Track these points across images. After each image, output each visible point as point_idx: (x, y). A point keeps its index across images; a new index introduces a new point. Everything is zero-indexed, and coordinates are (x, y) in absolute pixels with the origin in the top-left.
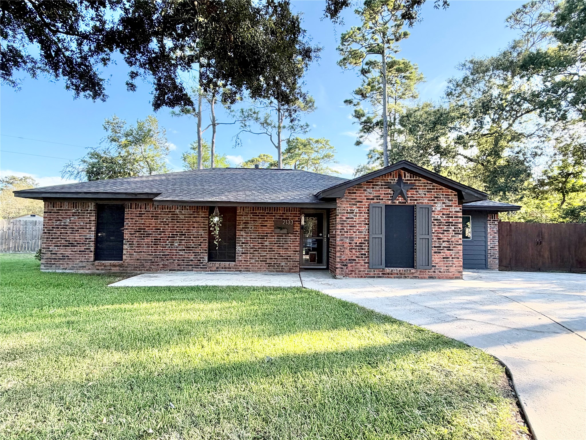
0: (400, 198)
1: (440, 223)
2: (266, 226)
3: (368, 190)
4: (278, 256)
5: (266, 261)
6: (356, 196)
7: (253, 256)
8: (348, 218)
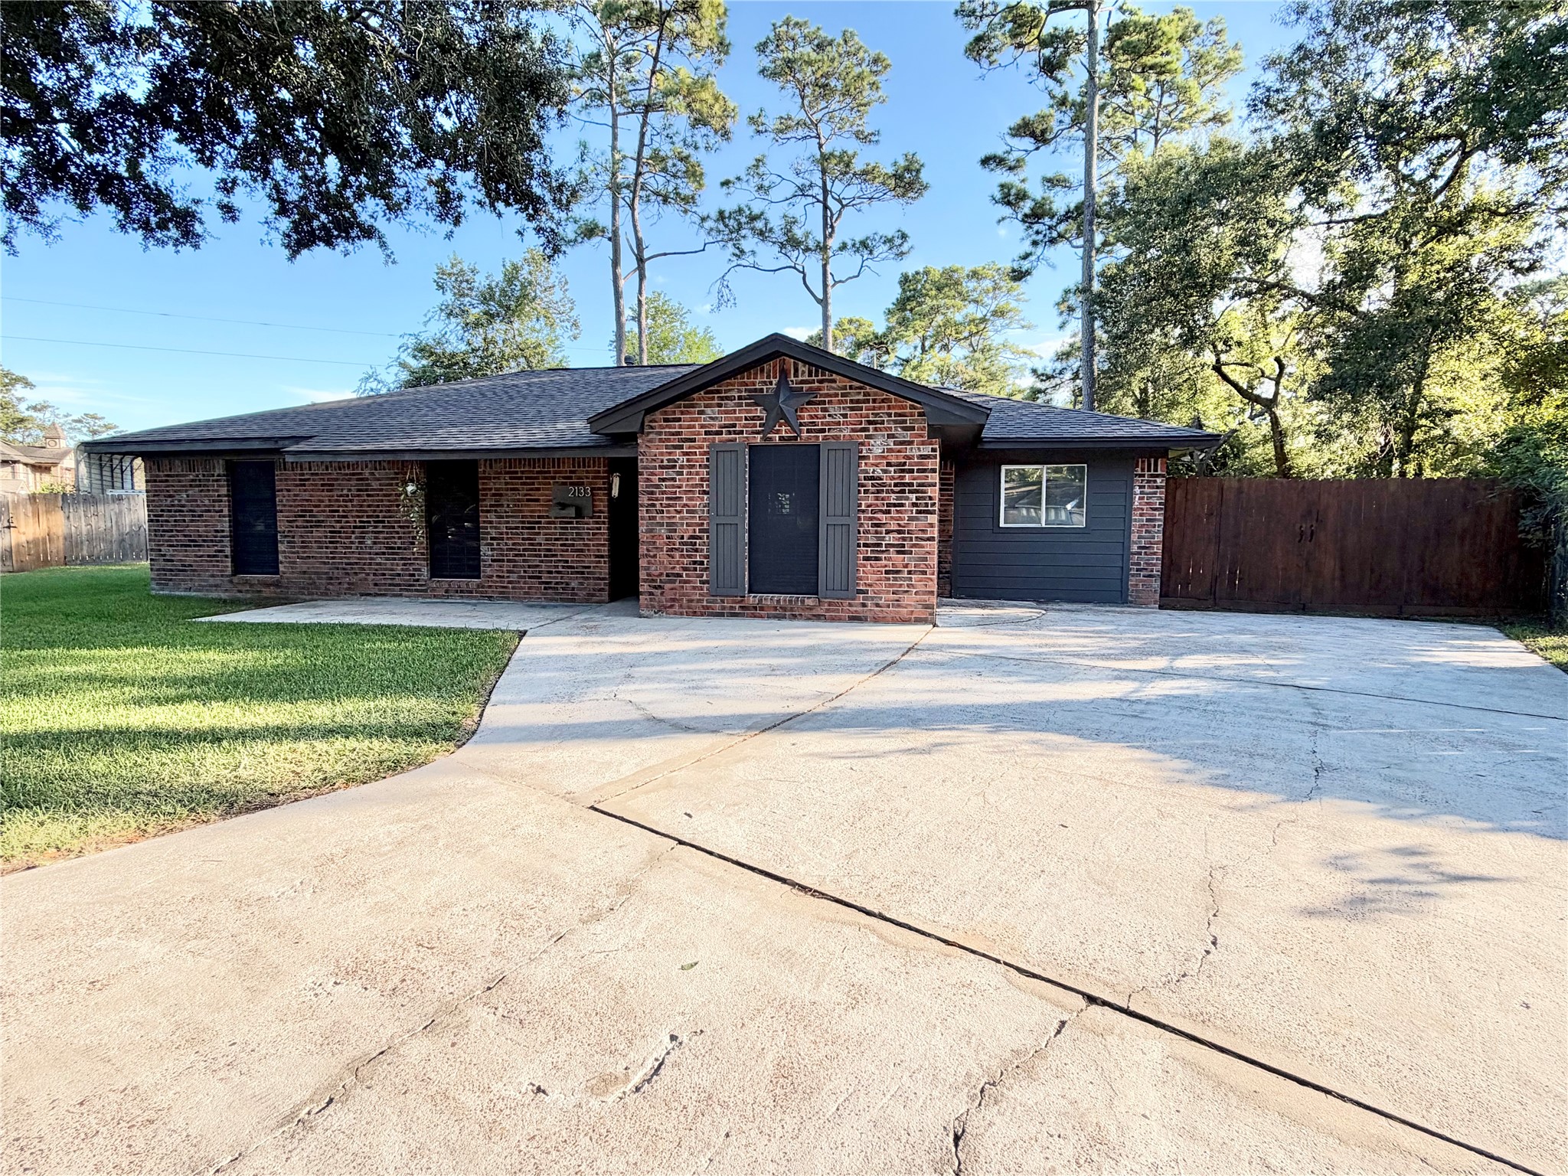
0: (784, 428)
1: (880, 485)
2: (537, 500)
3: (708, 410)
4: (563, 567)
5: (540, 578)
6: (680, 427)
7: (514, 566)
8: (664, 480)
